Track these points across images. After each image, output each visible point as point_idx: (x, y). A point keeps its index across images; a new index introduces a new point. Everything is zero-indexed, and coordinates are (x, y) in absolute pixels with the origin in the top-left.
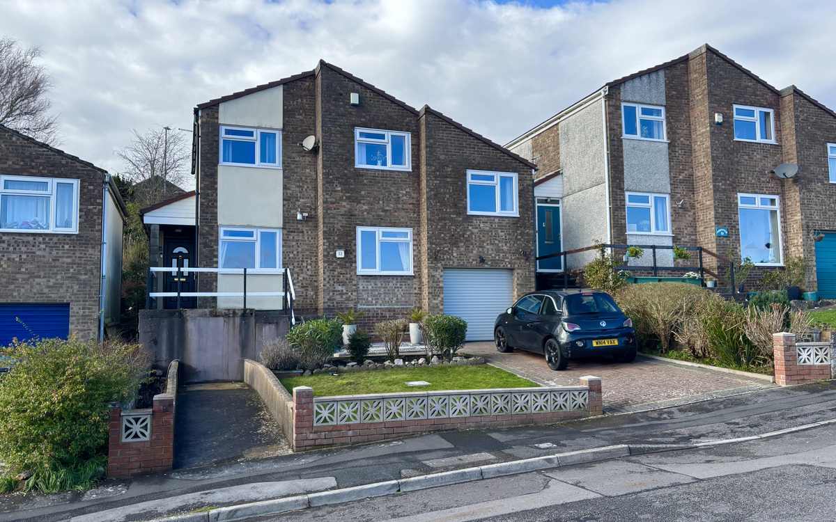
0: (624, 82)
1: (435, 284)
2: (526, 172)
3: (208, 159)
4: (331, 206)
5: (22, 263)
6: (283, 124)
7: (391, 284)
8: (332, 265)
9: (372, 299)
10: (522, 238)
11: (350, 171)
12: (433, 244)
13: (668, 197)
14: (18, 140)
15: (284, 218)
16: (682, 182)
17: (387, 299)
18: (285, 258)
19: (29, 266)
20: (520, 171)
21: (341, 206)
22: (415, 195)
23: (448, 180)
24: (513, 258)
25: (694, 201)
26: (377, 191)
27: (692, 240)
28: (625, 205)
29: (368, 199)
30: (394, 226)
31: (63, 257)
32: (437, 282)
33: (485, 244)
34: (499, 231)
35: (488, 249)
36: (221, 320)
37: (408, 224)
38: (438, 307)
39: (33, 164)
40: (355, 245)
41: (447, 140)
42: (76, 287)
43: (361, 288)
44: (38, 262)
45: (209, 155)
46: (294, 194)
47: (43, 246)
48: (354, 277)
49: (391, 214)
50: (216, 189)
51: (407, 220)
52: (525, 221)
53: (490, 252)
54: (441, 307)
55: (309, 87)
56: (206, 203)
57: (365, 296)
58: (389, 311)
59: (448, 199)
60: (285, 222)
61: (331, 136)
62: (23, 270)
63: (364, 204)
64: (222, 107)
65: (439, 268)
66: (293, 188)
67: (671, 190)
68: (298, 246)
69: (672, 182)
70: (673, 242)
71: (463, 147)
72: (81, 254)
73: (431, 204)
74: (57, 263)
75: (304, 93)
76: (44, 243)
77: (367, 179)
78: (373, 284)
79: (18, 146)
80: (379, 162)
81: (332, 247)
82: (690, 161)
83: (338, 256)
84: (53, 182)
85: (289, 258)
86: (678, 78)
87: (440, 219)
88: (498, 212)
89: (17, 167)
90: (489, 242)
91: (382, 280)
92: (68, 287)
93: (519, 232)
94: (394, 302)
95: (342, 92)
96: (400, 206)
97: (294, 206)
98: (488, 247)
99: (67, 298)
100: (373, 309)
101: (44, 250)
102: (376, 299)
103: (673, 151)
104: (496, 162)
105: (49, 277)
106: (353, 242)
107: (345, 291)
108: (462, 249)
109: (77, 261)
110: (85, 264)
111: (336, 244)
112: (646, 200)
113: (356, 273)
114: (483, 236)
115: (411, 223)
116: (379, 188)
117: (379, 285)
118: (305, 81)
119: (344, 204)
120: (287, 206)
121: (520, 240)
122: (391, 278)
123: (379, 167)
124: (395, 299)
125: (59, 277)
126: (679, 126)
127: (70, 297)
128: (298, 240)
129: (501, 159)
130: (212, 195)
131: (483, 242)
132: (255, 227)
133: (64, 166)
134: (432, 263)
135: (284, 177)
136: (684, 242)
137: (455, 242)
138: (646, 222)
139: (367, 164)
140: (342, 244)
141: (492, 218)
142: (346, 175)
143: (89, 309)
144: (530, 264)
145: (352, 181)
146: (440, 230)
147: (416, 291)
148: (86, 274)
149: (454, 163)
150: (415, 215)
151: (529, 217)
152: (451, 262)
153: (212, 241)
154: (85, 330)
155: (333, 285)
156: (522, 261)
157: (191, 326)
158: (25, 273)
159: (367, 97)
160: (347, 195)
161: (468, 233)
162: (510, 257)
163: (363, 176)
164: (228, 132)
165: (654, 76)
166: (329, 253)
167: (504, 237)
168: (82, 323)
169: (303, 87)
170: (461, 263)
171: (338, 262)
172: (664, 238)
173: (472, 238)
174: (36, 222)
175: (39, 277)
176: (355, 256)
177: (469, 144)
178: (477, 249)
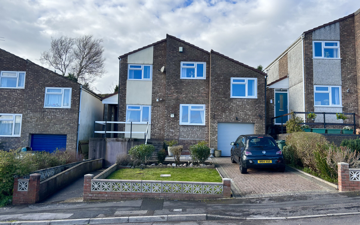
0: (315, 31)
1: (213, 130)
2: (261, 77)
3: (123, 78)
4: (169, 95)
5: (52, 119)
6: (153, 62)
7: (195, 129)
8: (169, 120)
9: (186, 136)
10: (259, 108)
11: (178, 81)
12: (213, 111)
13: (340, 87)
14: (52, 74)
15: (152, 101)
16: (349, 79)
17: (193, 136)
18: (152, 117)
19: (54, 120)
20: (258, 77)
21: (173, 95)
22: (207, 90)
23: (221, 82)
24: (254, 118)
25: (357, 89)
26: (189, 88)
27: (355, 109)
28: (313, 92)
29: (186, 92)
30: (197, 103)
31: (65, 117)
32: (214, 129)
33: (239, 112)
34: (247, 105)
35: (240, 114)
36: (120, 142)
37: (203, 102)
38: (215, 140)
39: (57, 83)
40: (179, 112)
41: (221, 64)
42: (69, 128)
43: (181, 130)
44: (57, 119)
45: (123, 76)
46: (157, 91)
47: (59, 113)
48: (178, 126)
49: (196, 98)
50: (126, 90)
51: (203, 101)
52: (261, 100)
53: (241, 115)
54: (216, 140)
55: (164, 46)
56: (122, 96)
57: (183, 134)
58: (194, 141)
59: (221, 91)
60: (152, 103)
61: (170, 66)
62: (52, 122)
63: (183, 94)
64: (129, 56)
65: (215, 122)
66: (157, 88)
67: (342, 83)
68: (158, 113)
69: (343, 79)
70: (343, 110)
71: (229, 67)
72: (71, 116)
73: (212, 93)
74: (63, 120)
75: (162, 48)
76: (59, 112)
77: (185, 84)
78: (186, 129)
79: (52, 76)
80: (192, 76)
81: (169, 113)
82: (355, 68)
83: (171, 117)
84: (63, 89)
85: (154, 117)
86: (348, 26)
87: (217, 100)
88: (247, 96)
89: (52, 84)
90: (241, 110)
91: (191, 127)
92: (66, 128)
93: (257, 106)
94: (196, 137)
95: (175, 47)
96: (200, 95)
97: (156, 96)
98: (241, 113)
99: (66, 133)
100: (186, 140)
101: (59, 114)
102: (188, 136)
103: (344, 64)
104: (246, 73)
105: (60, 125)
106: (178, 111)
107: (174, 132)
108: (227, 114)
109: (70, 119)
110: (72, 120)
111: (171, 112)
112: (327, 89)
113: (179, 124)
114: (238, 108)
115: (205, 102)
116: (190, 87)
117: (189, 129)
118: (163, 43)
119: (175, 94)
120: (153, 96)
121: (257, 109)
122: (195, 127)
123: (192, 78)
124: (196, 136)
125: (64, 124)
126: (348, 50)
127: (67, 132)
128: (158, 110)
129: (248, 72)
130: (124, 92)
131: (238, 110)
132: (140, 105)
133: (67, 83)
134: (212, 120)
135: (153, 84)
136: (350, 110)
137: (224, 110)
138: (327, 100)
139: (187, 77)
140: (173, 112)
141: (243, 99)
142: (176, 82)
143: (73, 137)
144: (263, 121)
145: (179, 84)
146: (217, 105)
147: (206, 133)
148: (72, 124)
149: (225, 75)
150: (207, 99)
151: (262, 99)
152: (222, 120)
153: (123, 110)
154: (72, 145)
155: (169, 129)
156: (259, 119)
157: (108, 145)
158: (53, 123)
159: (186, 48)
160: (176, 90)
161: (230, 106)
162: (252, 118)
163: (183, 82)
164: (131, 67)
165: (333, 26)
166: (168, 115)
167: (249, 108)
168: (71, 142)
169: (162, 46)
170: (227, 120)
171: (171, 119)
172: (337, 108)
173: (233, 109)
174: (57, 104)
175: (57, 124)
176: (179, 117)
177: (232, 66)
178: (235, 114)
